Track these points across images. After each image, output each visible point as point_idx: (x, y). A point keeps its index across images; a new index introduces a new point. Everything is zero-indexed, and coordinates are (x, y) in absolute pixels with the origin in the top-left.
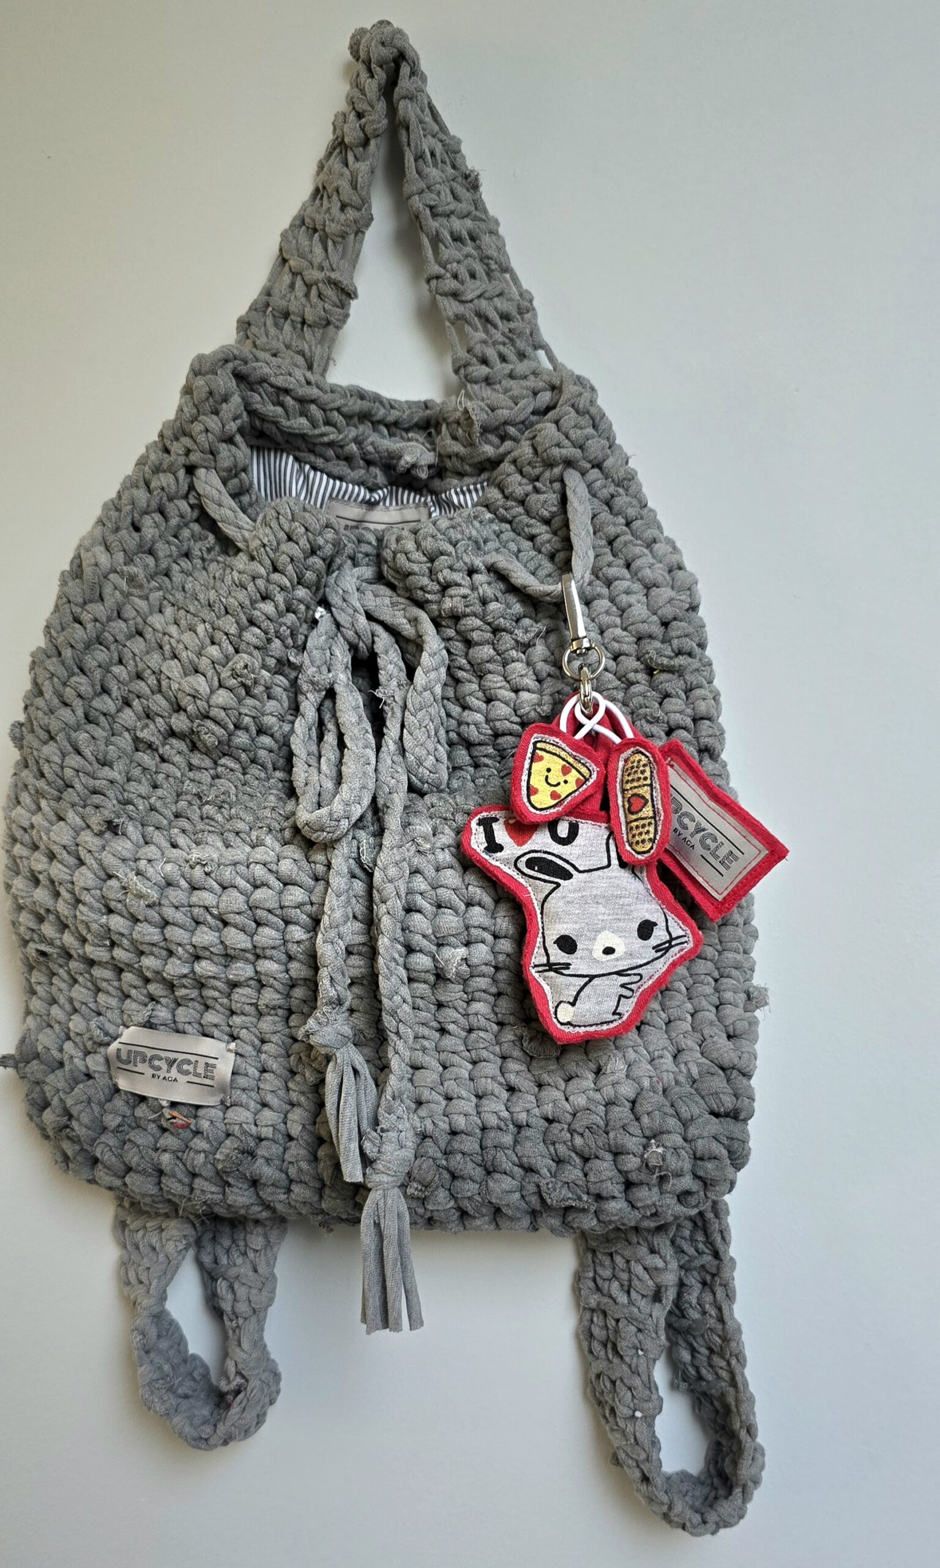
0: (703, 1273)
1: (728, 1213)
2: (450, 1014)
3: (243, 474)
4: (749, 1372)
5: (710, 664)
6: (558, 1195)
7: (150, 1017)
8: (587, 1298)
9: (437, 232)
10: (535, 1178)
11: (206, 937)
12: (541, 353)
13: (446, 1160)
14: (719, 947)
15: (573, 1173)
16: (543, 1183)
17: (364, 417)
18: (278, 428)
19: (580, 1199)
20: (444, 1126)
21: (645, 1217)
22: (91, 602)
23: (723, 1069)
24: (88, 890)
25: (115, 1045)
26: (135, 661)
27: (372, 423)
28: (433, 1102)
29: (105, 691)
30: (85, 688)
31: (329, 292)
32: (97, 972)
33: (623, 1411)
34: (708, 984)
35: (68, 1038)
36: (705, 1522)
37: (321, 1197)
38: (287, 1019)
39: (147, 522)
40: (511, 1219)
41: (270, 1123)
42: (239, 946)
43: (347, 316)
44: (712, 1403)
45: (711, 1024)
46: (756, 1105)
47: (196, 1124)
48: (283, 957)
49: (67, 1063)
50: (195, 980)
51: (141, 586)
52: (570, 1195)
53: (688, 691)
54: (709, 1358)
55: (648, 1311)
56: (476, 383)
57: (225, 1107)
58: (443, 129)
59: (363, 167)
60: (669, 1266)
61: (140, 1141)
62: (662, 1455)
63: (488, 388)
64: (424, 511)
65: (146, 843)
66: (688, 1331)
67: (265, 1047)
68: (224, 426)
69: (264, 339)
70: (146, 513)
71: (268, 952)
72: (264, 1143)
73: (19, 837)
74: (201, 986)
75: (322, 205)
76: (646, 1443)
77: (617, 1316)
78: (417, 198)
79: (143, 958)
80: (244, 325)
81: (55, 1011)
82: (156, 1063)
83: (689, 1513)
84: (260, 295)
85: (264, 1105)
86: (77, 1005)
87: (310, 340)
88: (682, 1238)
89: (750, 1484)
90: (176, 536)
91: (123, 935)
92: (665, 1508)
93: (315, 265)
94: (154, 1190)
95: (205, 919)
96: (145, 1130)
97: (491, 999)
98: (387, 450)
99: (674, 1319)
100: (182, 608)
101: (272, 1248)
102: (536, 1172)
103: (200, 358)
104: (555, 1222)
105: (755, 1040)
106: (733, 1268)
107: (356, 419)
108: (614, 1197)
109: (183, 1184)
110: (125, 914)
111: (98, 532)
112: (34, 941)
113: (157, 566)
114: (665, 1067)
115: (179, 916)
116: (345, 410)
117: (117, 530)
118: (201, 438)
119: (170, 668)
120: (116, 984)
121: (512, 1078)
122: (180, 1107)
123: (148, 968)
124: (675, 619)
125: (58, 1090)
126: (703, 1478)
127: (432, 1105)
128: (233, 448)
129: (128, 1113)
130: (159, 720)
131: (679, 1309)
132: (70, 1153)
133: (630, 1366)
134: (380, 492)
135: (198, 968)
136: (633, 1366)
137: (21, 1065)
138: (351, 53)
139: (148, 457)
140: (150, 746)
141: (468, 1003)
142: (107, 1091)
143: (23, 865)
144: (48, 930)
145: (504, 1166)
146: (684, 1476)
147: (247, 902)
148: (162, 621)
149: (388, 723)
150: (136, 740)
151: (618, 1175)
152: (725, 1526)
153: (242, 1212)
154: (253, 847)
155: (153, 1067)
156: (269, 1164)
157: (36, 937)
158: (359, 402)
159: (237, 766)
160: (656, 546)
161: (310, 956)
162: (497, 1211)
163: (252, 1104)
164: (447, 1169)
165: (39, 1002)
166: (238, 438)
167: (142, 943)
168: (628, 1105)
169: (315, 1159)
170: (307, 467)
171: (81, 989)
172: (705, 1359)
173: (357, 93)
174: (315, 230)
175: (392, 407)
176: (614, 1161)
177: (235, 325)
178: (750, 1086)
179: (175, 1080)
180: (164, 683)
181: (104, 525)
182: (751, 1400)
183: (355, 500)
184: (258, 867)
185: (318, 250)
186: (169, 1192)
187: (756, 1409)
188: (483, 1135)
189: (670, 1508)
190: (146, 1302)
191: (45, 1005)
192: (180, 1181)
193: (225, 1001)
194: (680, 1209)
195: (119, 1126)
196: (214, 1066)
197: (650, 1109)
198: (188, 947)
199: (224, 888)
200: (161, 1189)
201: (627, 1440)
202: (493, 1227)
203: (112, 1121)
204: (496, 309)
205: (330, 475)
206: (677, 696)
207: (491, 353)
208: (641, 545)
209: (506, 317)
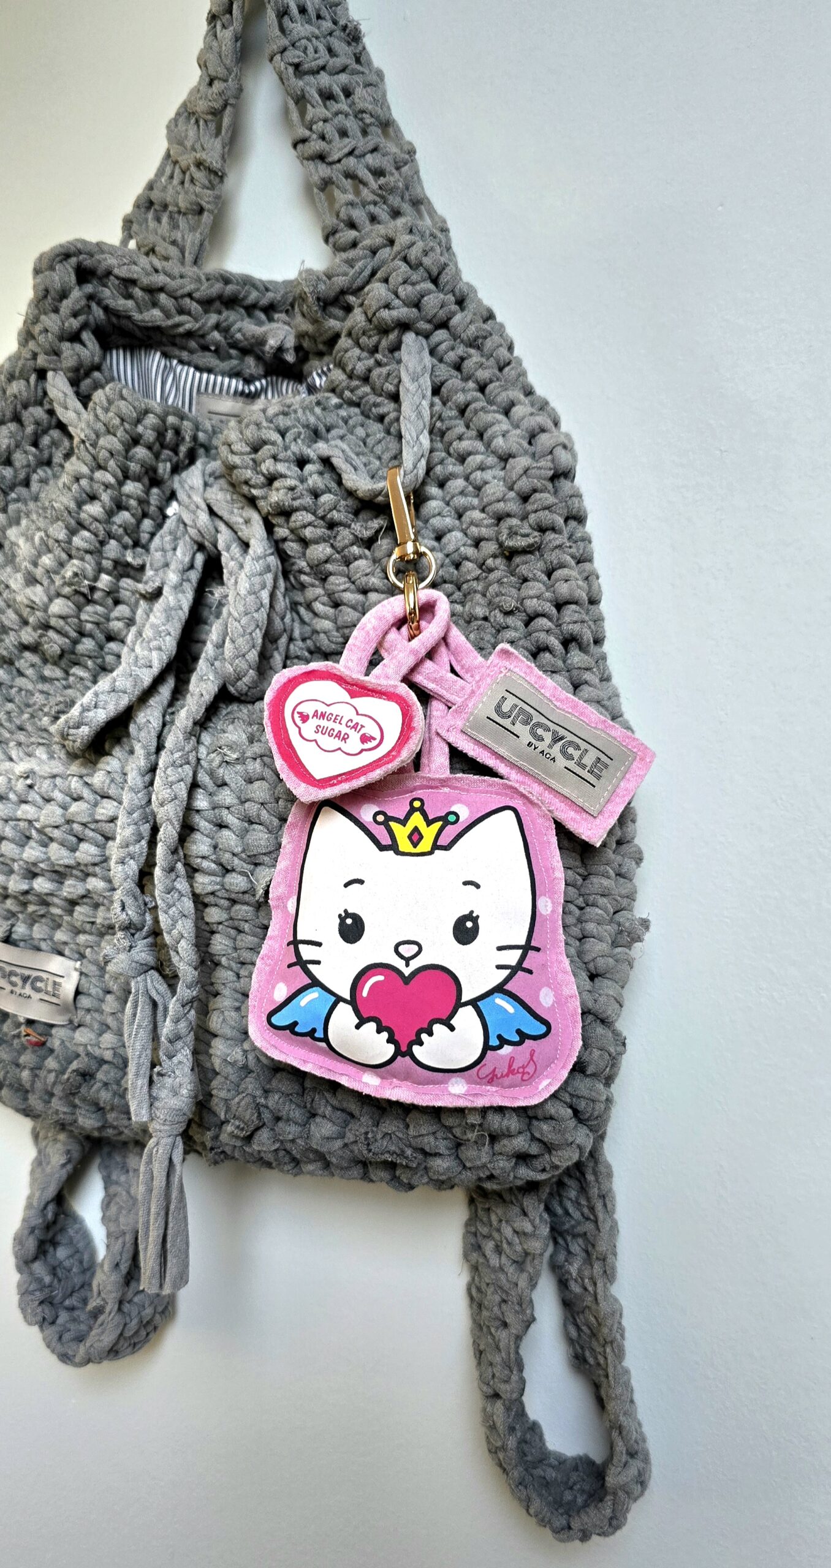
3: (96, 373)
5: (589, 541)
6: (380, 1148)
7: (8, 932)
9: (303, 91)
10: (357, 1126)
11: (32, 852)
13: (266, 1098)
15: (393, 1124)
16: (364, 1131)
17: (230, 301)
18: (133, 323)
19: (402, 1154)
27: (245, 308)
31: (200, 175)
41: (109, 1046)
42: (65, 862)
47: (48, 1043)
50: (38, 896)
52: (393, 1148)
53: (547, 573)
56: (343, 250)
57: (73, 1027)
61: (5, 1057)
69: (143, 235)
71: (92, 869)
72: (105, 1067)
74: (43, 902)
78: (280, 57)
80: (128, 224)
82: (14, 979)
84: (146, 190)
85: (107, 1027)
87: (183, 229)
90: (34, 445)
93: (189, 148)
95: (32, 834)
96: (9, 1045)
98: (253, 336)
102: (357, 1119)
104: (385, 1176)
105: (624, 982)
107: (216, 305)
108: (440, 1155)
116: (196, 295)
118: (42, 339)
122: (34, 1024)
124: (535, 490)
128: (78, 347)
134: (258, 383)
135: (35, 884)
145: (324, 1109)
147: (64, 816)
151: (443, 1130)
155: (11, 983)
156: (107, 1088)
158: (225, 286)
159: (86, 675)
162: (323, 1158)
163: (95, 1025)
164: (267, 1108)
166: (86, 336)
170: (175, 362)
174: (194, 114)
175: (267, 290)
179: (30, 997)
183: (227, 392)
184: (75, 779)
185: (192, 133)
193: (69, 919)
196: (59, 984)
198: (22, 863)
199: (45, 802)
202: (325, 1173)
204: (367, 165)
205: (198, 368)
206: (535, 579)
207: (359, 215)
208: (494, 412)
209: (378, 173)
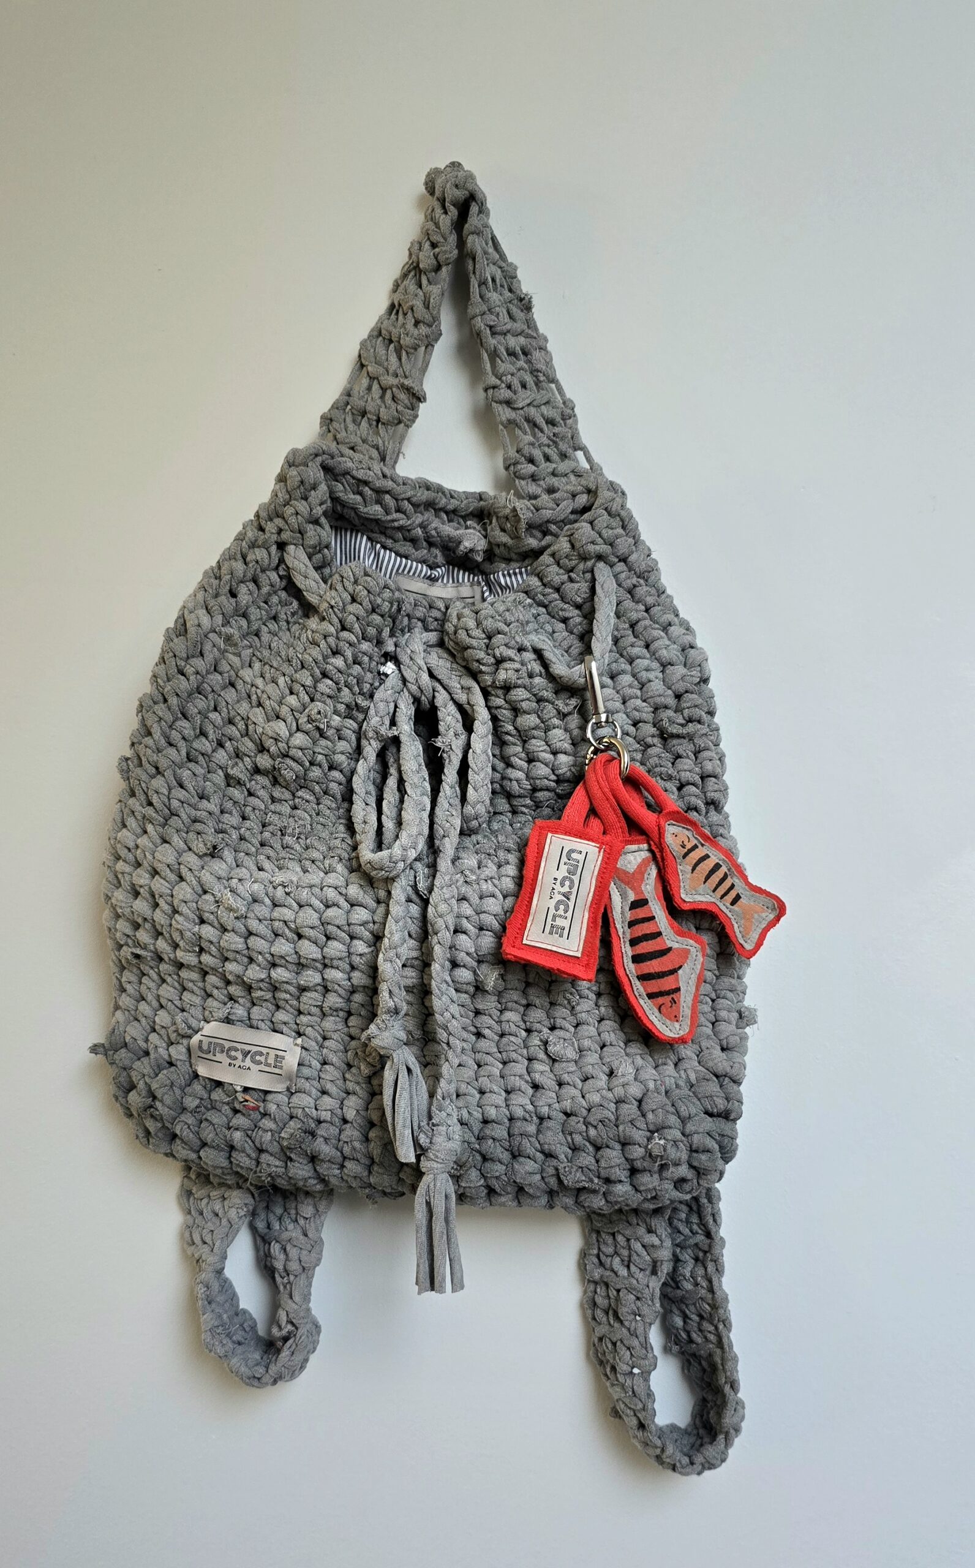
0: (696, 1251)
1: (719, 1199)
2: (485, 1020)
3: (326, 550)
4: (733, 1336)
5: (718, 730)
6: (574, 1178)
7: (229, 1014)
8: (592, 1271)
9: (495, 347)
10: (554, 1162)
11: (282, 947)
12: (580, 454)
13: (479, 1144)
14: (717, 972)
15: (587, 1159)
16: (561, 1167)
17: (430, 505)
18: (355, 512)
19: (592, 1181)
20: (477, 1115)
21: (646, 1200)
22: (193, 657)
23: (717, 1076)
24: (185, 902)
25: (196, 1038)
26: (228, 709)
27: (435, 509)
28: (469, 1095)
29: (203, 734)
30: (189, 732)
31: (402, 396)
32: (184, 974)
33: (623, 1367)
34: (706, 1003)
35: (154, 1030)
36: (692, 1463)
37: (370, 1172)
38: (346, 1020)
39: (243, 590)
40: (532, 1197)
41: (328, 1108)
42: (311, 956)
43: (416, 416)
44: (700, 1364)
45: (708, 1037)
46: (743, 1108)
47: (265, 1107)
48: (348, 967)
49: (152, 1052)
50: (271, 984)
51: (236, 645)
52: (584, 1178)
53: (696, 753)
54: (699, 1324)
55: (645, 1282)
56: (523, 479)
57: (290, 1093)
58: (503, 257)
59: (435, 290)
60: (664, 1244)
61: (215, 1121)
62: (656, 1406)
63: (533, 483)
64: (477, 589)
65: (237, 866)
66: (682, 1300)
67: (327, 1043)
68: (311, 511)
69: (344, 434)
70: (242, 582)
71: (335, 963)
72: (323, 1124)
73: (123, 856)
74: (275, 988)
75: (397, 319)
76: (643, 1397)
77: (618, 1287)
78: (479, 318)
79: (227, 964)
80: (327, 421)
81: (143, 1006)
82: (233, 1053)
83: (678, 1455)
84: (341, 395)
85: (324, 1092)
86: (164, 1002)
87: (384, 436)
88: (679, 1220)
89: (732, 1431)
90: (266, 602)
91: (211, 942)
92: (658, 1451)
93: (391, 371)
94: (225, 1163)
95: (284, 932)
96: (220, 1111)
97: (522, 1009)
98: (449, 535)
99: (669, 1290)
100: (267, 663)
101: (320, 1216)
102: (556, 1157)
103: (294, 452)
104: (569, 1201)
105: (745, 1053)
106: (723, 1246)
107: (422, 507)
108: (620, 1181)
109: (251, 1158)
110: (216, 924)
111: (200, 596)
112: (128, 945)
113: (248, 627)
114: (667, 1073)
115: (261, 928)
116: (414, 500)
117: (217, 596)
118: (292, 520)
119: (255, 715)
120: (200, 984)
121: (537, 1077)
122: (251, 1092)
123: (231, 973)
124: (687, 692)
125: (144, 1075)
126: (689, 1430)
127: (468, 1097)
128: (319, 529)
129: (206, 1096)
130: (247, 759)
131: (674, 1280)
132: (152, 1130)
133: (629, 1330)
134: (439, 570)
135: (273, 974)
136: (632, 1329)
137: (111, 1053)
138: (426, 188)
139: (245, 534)
140: (239, 783)
141: (501, 1012)
142: (187, 1077)
143: (125, 881)
144: (143, 936)
145: (528, 1151)
146: (673, 1428)
147: (320, 919)
148: (251, 674)
149: (446, 770)
150: (227, 776)
151: (625, 1162)
152: (710, 1469)
153: (301, 1184)
154: (326, 873)
155: (230, 1057)
156: (327, 1143)
157: (130, 942)
158: (426, 492)
159: (312, 798)
160: (672, 628)
161: (371, 967)
162: (520, 1190)
163: (314, 1091)
164: (479, 1152)
165: (128, 998)
166: (323, 520)
167: (228, 950)
168: (636, 1103)
169: (367, 1139)
170: (378, 546)
171: (169, 988)
172: (695, 1325)
173: (431, 225)
174: (391, 341)
175: (452, 497)
176: (622, 1150)
177: (319, 420)
178: (739, 1091)
179: (249, 1068)
180: (251, 728)
181: (206, 591)
182: (735, 1359)
183: (419, 576)
184: (330, 889)
185: (393, 359)
186: (238, 1165)
187: (739, 1368)
188: (510, 1124)
189: (663, 1450)
190: (211, 1259)
191: (133, 1002)
192: (248, 1156)
193: (295, 1002)
194: (676, 1195)
195: (197, 1107)
197: (655, 1107)
198: (267, 955)
199: (301, 906)
200: (231, 1162)
201: (626, 1393)
202: (515, 1203)
203: (191, 1103)
204: (543, 415)
205: (397, 554)
206: (688, 757)
207: (537, 454)
208: (658, 629)
209: (551, 422)
